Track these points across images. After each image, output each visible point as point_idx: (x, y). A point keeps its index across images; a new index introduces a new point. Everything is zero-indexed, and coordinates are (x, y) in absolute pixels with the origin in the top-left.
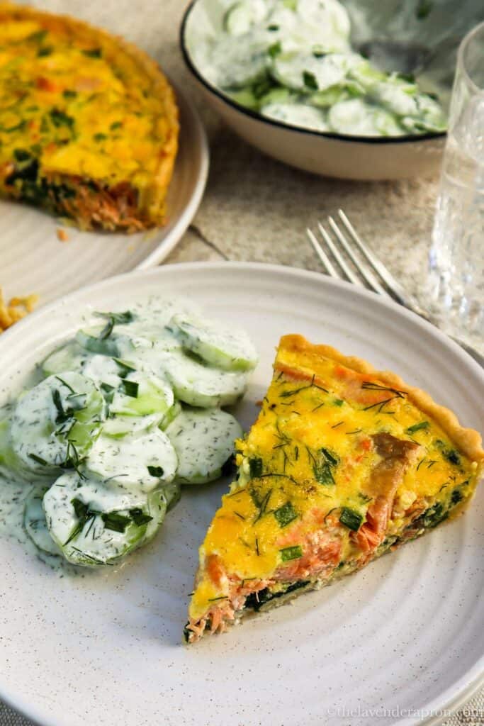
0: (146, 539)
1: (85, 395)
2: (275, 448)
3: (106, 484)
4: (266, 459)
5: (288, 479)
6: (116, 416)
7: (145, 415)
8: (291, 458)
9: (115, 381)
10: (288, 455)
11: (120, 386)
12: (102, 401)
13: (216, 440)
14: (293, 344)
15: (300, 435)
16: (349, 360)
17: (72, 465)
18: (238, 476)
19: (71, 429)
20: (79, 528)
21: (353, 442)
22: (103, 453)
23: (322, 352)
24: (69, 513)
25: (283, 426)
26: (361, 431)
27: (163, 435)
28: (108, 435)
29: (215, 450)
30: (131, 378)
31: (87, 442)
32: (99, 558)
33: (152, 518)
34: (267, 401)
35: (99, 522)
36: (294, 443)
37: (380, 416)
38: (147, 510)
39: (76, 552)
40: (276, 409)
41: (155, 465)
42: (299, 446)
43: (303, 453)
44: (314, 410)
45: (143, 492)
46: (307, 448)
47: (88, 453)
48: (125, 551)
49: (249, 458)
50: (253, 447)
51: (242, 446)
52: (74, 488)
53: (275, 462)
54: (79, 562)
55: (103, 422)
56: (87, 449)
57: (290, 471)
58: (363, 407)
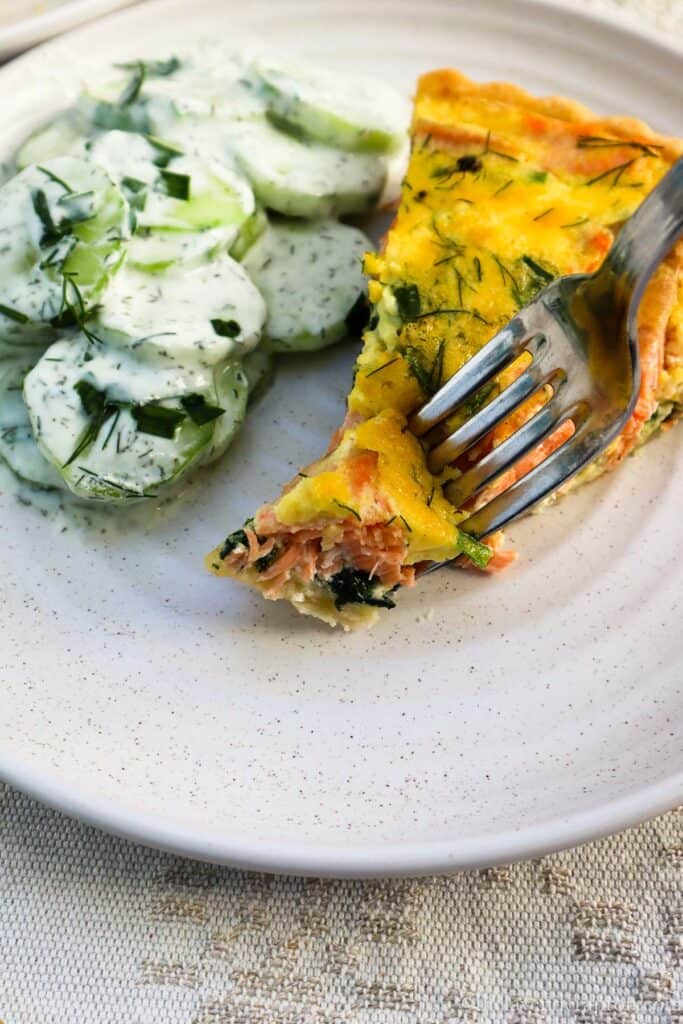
0: (213, 450)
1: (91, 193)
2: (436, 265)
3: (138, 352)
4: (425, 285)
5: (470, 317)
6: (152, 232)
7: (203, 229)
8: (470, 278)
9: (148, 173)
10: (464, 273)
11: (157, 182)
12: (122, 203)
13: (332, 273)
14: (442, 87)
15: (478, 237)
16: (548, 104)
17: (73, 321)
18: (376, 320)
19: (68, 255)
20: (91, 434)
21: (577, 241)
22: (129, 298)
23: (495, 94)
24: (72, 408)
25: (446, 225)
26: (587, 220)
27: (238, 268)
28: (136, 267)
29: (332, 290)
30: (176, 167)
31: (99, 277)
32: (129, 484)
33: (223, 411)
34: (410, 187)
35: (126, 421)
36: (471, 253)
37: (617, 193)
38: (214, 397)
39: (88, 477)
40: (428, 199)
41: (226, 317)
42: (481, 257)
43: (488, 267)
44: (498, 192)
45: (205, 365)
46: (497, 259)
47: (100, 297)
48: (175, 472)
49: (392, 287)
50: (397, 267)
51: (378, 266)
52: (78, 363)
53: (443, 288)
54: (92, 494)
55: (124, 240)
56: (98, 288)
57: (470, 302)
58: (583, 179)
